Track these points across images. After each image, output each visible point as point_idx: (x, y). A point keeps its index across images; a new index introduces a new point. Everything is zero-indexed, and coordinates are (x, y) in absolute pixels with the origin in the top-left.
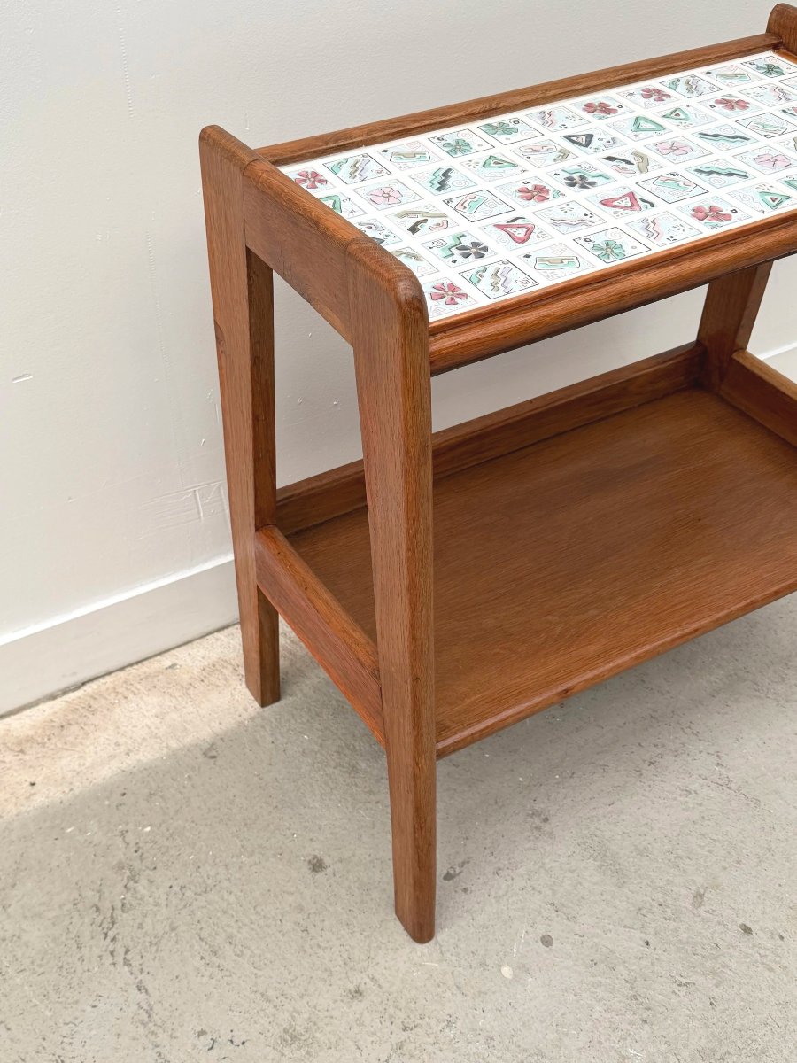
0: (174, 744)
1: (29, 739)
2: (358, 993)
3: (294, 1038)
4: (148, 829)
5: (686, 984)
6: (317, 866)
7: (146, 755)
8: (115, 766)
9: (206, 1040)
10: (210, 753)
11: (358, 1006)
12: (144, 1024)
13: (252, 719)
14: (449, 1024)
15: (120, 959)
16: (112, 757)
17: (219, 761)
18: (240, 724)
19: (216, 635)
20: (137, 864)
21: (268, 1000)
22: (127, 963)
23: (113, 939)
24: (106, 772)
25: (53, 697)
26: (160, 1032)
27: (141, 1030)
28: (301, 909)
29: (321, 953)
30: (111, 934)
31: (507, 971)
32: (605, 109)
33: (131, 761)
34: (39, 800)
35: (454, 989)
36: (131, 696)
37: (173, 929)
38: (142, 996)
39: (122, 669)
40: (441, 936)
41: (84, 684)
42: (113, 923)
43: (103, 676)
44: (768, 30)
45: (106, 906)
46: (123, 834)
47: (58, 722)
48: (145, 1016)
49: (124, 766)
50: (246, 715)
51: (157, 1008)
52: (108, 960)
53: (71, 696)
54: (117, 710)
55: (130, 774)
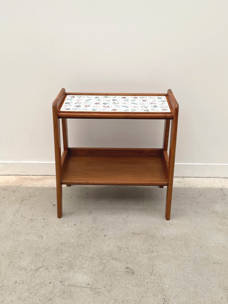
1: (34, 179)
2: (44, 219)
3: (32, 220)
4: (38, 193)
5: (89, 237)
6: (54, 205)
7: (46, 186)
8: (41, 185)
9: (21, 216)
12: (16, 211)
14: (52, 227)
15: (20, 204)
16: (42, 184)
20: (32, 196)
21: (33, 215)
22: (21, 205)
24: (39, 186)
25: (41, 176)
26: (17, 213)
28: (47, 209)
29: (44, 214)
30: (22, 201)
31: (66, 225)
33: (43, 186)
34: (28, 186)
35: (57, 224)
36: (51, 179)
37: (30, 204)
38: (19, 209)
39: (53, 176)
40: (61, 219)
41: (47, 176)
46: (34, 193)
47: (39, 178)
48: (17, 210)
51: (19, 211)
52: (19, 204)
53: (44, 176)
55: (41, 187)
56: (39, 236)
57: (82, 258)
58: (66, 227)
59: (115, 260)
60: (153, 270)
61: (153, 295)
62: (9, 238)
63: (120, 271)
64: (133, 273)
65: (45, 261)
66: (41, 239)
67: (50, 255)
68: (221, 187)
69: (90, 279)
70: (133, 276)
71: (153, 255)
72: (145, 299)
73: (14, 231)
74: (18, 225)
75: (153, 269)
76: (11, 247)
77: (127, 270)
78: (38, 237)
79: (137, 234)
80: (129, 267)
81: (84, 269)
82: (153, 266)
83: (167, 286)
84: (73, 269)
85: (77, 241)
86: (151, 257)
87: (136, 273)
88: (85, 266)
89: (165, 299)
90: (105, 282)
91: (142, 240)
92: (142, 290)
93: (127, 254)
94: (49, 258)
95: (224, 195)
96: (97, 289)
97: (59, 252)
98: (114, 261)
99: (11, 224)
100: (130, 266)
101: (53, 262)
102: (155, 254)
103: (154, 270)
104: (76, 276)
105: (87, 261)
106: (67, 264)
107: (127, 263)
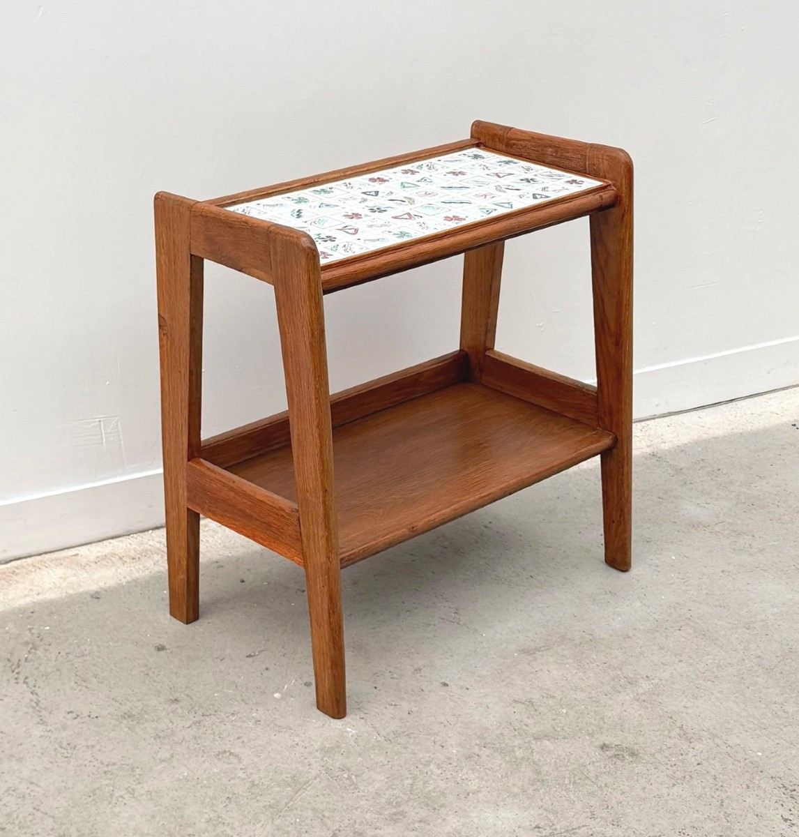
0: (71, 592)
2: (176, 701)
3: (129, 716)
4: (48, 628)
5: (395, 705)
6: (161, 648)
7: (51, 596)
8: (28, 600)
9: (73, 715)
10: (96, 596)
11: (174, 706)
12: (33, 707)
13: (128, 582)
14: (233, 714)
15: (21, 681)
16: (26, 596)
17: (101, 600)
18: (119, 584)
19: (110, 541)
20: (38, 642)
21: (116, 701)
22: (25, 683)
23: (18, 673)
24: (21, 602)
26: (43, 711)
27: (31, 710)
28: (146, 666)
29: (155, 684)
30: (16, 671)
31: (277, 695)
32: (382, 180)
33: (41, 597)
35: (241, 702)
36: (44, 568)
37: (58, 670)
38: (34, 697)
39: (40, 555)
41: (11, 561)
42: (19, 667)
43: (26, 558)
44: (472, 136)
45: (15, 659)
46: (30, 630)
48: (34, 705)
49: (35, 600)
50: (124, 580)
51: (43, 701)
52: (13, 681)
54: (33, 574)
55: (38, 604)
56: (218, 755)
57: (439, 767)
58: (282, 699)
59: (549, 740)
60: (681, 728)
61: (745, 786)
62: (112, 795)
63: (593, 762)
64: (633, 754)
65: (324, 816)
66: (235, 761)
67: (324, 795)
68: (648, 450)
69: (526, 813)
70: (644, 761)
71: (641, 691)
72: (735, 805)
73: (106, 769)
74: (98, 747)
75: (679, 724)
76: (153, 817)
77: (609, 753)
78: (219, 759)
79: (537, 649)
80: (607, 742)
81: (480, 795)
82: (671, 718)
83: (760, 754)
84: (443, 806)
85: (370, 729)
86: (643, 697)
87: (641, 751)
88: (473, 785)
89: (784, 787)
90: (579, 806)
91: (570, 661)
92: (704, 788)
93: (565, 711)
94: (329, 803)
95: (679, 471)
96: (577, 831)
97: (346, 776)
98: (547, 744)
99: (63, 751)
100: (609, 740)
101: (356, 809)
102: (645, 686)
103: (684, 727)
104: (476, 820)
105: (462, 771)
106: (409, 799)
107: (591, 735)
